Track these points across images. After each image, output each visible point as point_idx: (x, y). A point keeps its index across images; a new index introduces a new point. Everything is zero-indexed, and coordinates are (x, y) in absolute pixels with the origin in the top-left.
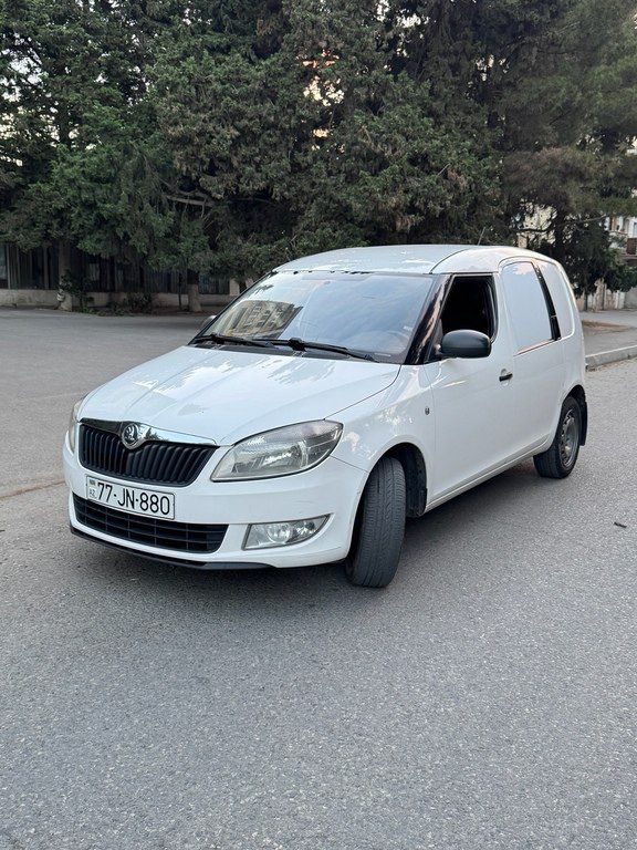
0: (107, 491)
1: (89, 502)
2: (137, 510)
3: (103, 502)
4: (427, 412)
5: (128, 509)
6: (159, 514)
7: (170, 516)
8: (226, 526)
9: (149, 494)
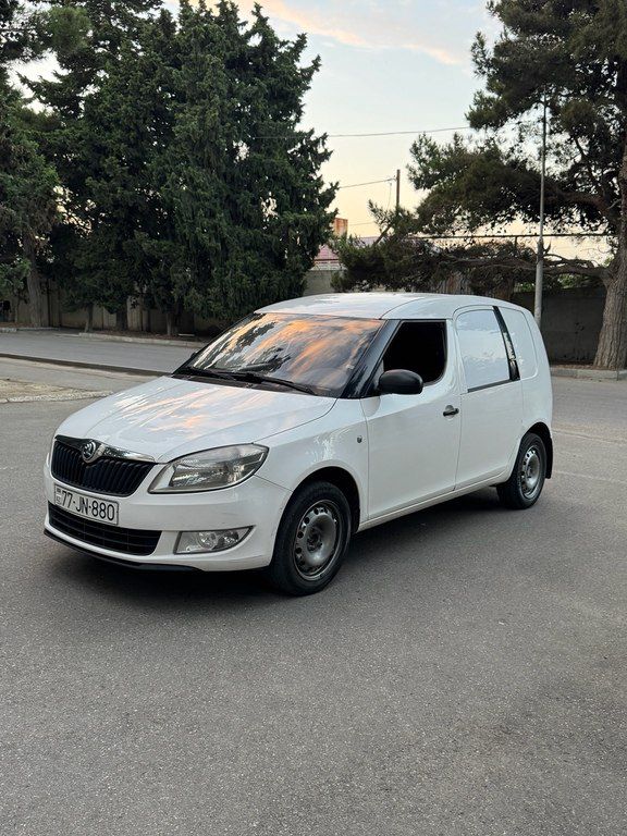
0: (68, 498)
1: (56, 506)
2: (90, 516)
3: (65, 507)
4: (359, 441)
5: (83, 514)
6: (106, 520)
7: (114, 522)
8: (160, 532)
9: (99, 502)
